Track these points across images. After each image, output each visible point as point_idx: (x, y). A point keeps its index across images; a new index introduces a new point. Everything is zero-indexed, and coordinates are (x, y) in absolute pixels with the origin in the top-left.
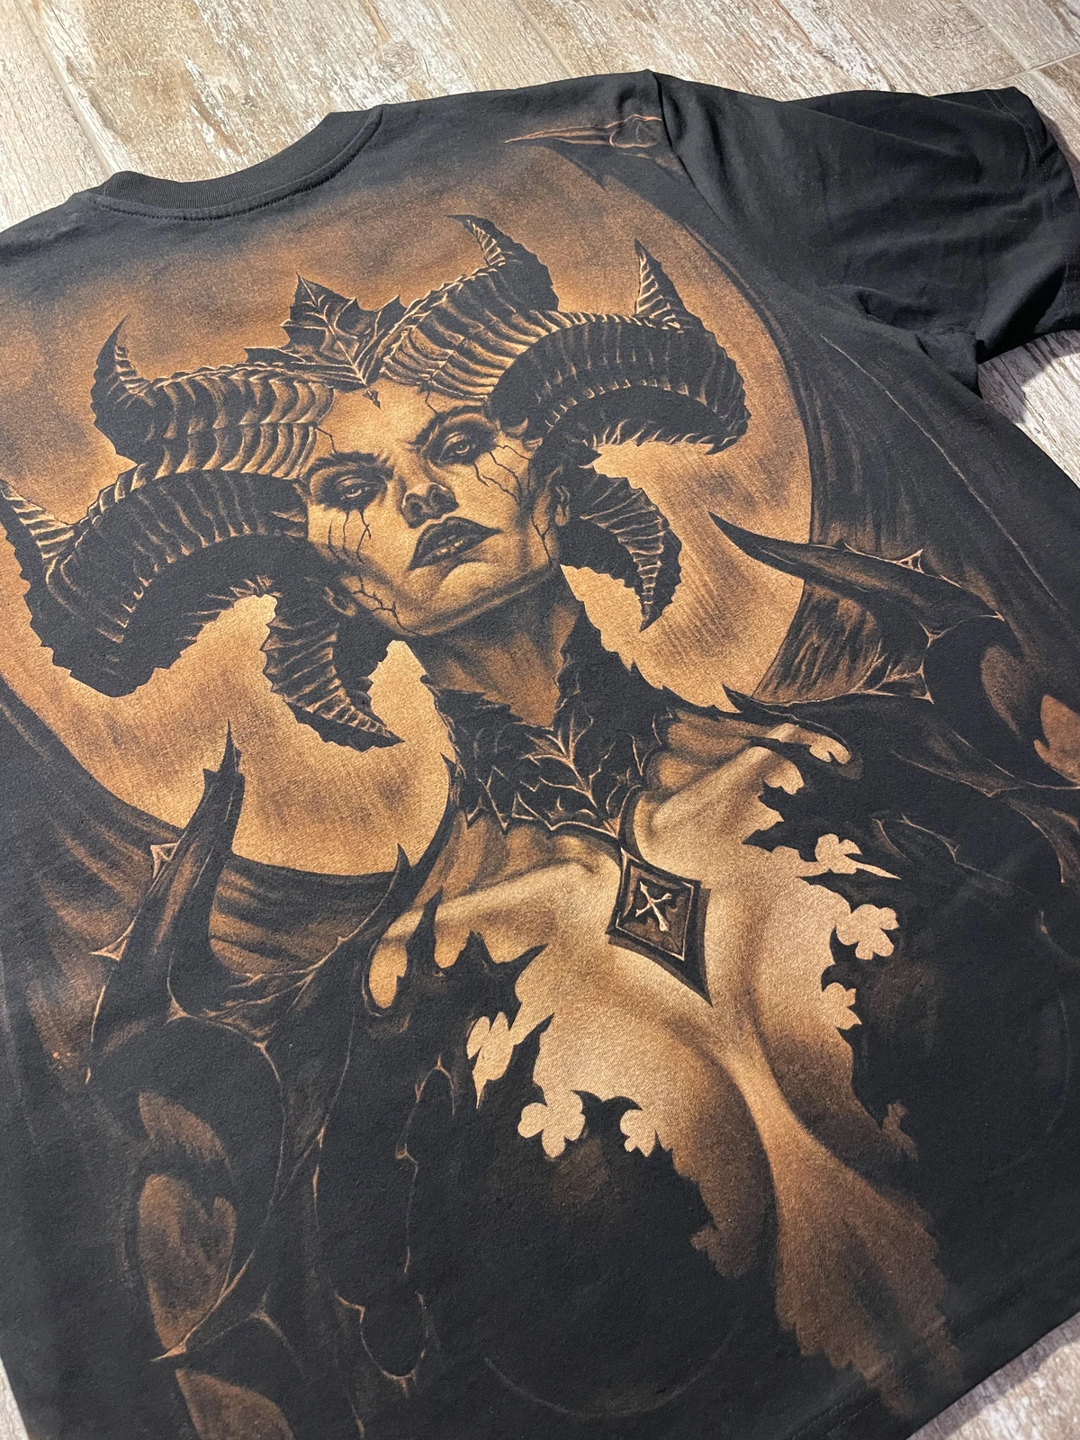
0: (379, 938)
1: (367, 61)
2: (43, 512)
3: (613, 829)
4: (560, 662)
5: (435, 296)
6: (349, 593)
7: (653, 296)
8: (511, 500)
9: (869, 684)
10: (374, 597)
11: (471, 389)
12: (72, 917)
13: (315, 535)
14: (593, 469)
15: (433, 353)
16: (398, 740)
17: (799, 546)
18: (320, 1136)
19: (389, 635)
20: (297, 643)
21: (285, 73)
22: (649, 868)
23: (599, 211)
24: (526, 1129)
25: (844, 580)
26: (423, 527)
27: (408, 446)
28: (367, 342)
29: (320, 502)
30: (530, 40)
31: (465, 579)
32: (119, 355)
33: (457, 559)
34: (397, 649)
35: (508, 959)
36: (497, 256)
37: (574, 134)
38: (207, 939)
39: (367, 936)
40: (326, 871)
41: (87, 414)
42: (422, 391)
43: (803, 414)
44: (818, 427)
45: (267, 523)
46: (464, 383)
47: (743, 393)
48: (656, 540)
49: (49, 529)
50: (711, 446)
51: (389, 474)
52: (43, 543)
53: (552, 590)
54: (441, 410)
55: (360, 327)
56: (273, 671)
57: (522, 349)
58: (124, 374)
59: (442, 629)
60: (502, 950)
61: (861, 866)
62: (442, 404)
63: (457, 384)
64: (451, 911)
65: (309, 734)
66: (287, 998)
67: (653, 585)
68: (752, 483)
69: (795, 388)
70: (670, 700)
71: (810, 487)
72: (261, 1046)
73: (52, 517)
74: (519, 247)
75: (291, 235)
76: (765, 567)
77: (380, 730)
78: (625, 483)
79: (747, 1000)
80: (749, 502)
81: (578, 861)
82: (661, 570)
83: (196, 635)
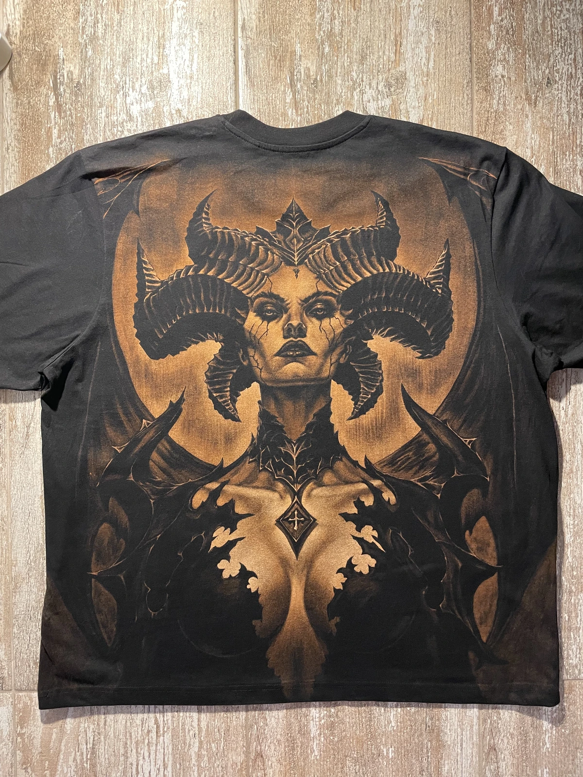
0: (202, 485)
1: (380, 77)
2: (153, 270)
3: (297, 488)
4: (311, 418)
5: (345, 232)
6: (248, 355)
7: (438, 272)
8: (328, 343)
9: (420, 481)
10: (257, 361)
11: (337, 285)
12: (110, 432)
13: (247, 325)
14: (367, 344)
15: (330, 261)
16: (239, 421)
17: (429, 415)
18: (158, 536)
19: (254, 379)
20: (222, 367)
21: (339, 70)
22: (302, 507)
23: (441, 215)
24: (220, 566)
25: (437, 436)
26: (288, 340)
27: (299, 301)
28: (307, 244)
29: (254, 312)
30: (465, 95)
31: (294, 368)
32: (206, 208)
33: (294, 359)
34: (255, 385)
35: (240, 513)
36: (382, 222)
37: (453, 167)
38: (149, 460)
39: (199, 483)
40: (195, 455)
41: (184, 232)
42: (317, 278)
43: (467, 357)
44: (469, 367)
45: (231, 312)
46: (336, 281)
47: (448, 337)
48: (374, 386)
49: (153, 279)
50: (420, 355)
51: (286, 311)
52: (149, 284)
53: (323, 388)
54: (320, 290)
55: (307, 235)
56: (209, 374)
57: (368, 275)
58: (205, 219)
59: (275, 385)
60: (239, 509)
61: (375, 542)
62: (323, 288)
63: (333, 281)
64: (229, 489)
65: (210, 404)
66: (165, 491)
67: (362, 404)
68: (426, 378)
69: (471, 344)
70: (343, 452)
71: (449, 392)
72: (152, 501)
73: (155, 274)
74: (395, 221)
75: (299, 173)
76: (410, 416)
77: (235, 414)
78: (376, 355)
79: (310, 564)
80: (420, 387)
81: (279, 493)
82: (369, 400)
83: (188, 347)
